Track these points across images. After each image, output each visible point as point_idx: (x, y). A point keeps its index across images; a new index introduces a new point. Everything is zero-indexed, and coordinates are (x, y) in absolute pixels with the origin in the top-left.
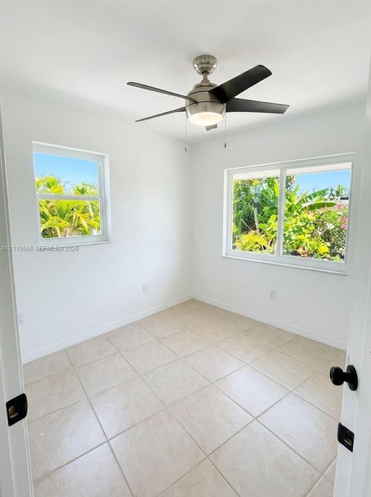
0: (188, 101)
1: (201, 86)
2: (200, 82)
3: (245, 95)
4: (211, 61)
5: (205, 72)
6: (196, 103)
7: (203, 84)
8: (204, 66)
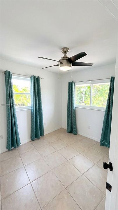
0: (59, 63)
1: (64, 58)
2: (63, 56)
3: (79, 61)
4: (67, 49)
5: (65, 53)
6: (62, 63)
7: (65, 57)
8: (64, 51)
